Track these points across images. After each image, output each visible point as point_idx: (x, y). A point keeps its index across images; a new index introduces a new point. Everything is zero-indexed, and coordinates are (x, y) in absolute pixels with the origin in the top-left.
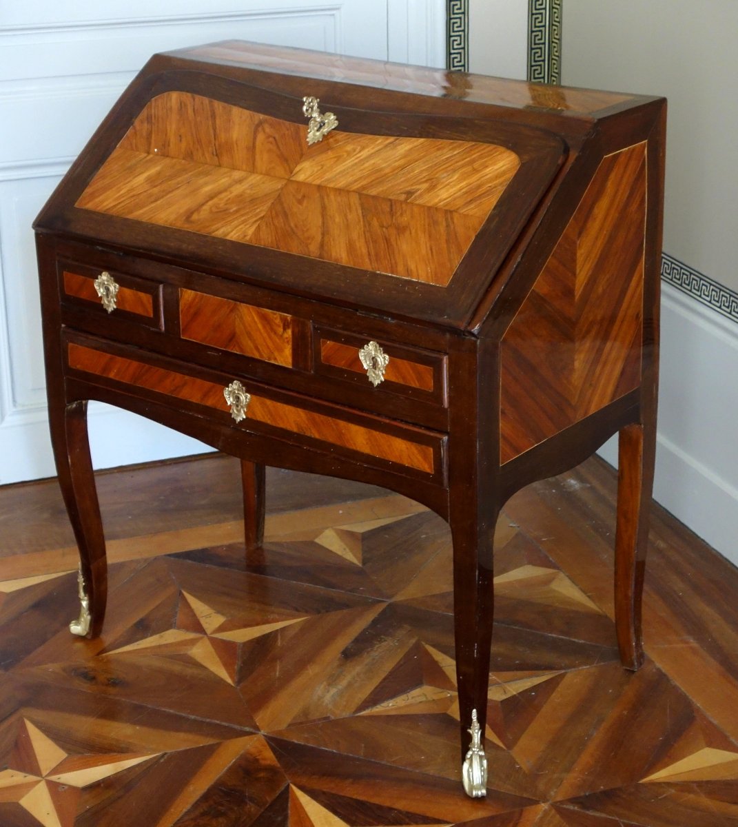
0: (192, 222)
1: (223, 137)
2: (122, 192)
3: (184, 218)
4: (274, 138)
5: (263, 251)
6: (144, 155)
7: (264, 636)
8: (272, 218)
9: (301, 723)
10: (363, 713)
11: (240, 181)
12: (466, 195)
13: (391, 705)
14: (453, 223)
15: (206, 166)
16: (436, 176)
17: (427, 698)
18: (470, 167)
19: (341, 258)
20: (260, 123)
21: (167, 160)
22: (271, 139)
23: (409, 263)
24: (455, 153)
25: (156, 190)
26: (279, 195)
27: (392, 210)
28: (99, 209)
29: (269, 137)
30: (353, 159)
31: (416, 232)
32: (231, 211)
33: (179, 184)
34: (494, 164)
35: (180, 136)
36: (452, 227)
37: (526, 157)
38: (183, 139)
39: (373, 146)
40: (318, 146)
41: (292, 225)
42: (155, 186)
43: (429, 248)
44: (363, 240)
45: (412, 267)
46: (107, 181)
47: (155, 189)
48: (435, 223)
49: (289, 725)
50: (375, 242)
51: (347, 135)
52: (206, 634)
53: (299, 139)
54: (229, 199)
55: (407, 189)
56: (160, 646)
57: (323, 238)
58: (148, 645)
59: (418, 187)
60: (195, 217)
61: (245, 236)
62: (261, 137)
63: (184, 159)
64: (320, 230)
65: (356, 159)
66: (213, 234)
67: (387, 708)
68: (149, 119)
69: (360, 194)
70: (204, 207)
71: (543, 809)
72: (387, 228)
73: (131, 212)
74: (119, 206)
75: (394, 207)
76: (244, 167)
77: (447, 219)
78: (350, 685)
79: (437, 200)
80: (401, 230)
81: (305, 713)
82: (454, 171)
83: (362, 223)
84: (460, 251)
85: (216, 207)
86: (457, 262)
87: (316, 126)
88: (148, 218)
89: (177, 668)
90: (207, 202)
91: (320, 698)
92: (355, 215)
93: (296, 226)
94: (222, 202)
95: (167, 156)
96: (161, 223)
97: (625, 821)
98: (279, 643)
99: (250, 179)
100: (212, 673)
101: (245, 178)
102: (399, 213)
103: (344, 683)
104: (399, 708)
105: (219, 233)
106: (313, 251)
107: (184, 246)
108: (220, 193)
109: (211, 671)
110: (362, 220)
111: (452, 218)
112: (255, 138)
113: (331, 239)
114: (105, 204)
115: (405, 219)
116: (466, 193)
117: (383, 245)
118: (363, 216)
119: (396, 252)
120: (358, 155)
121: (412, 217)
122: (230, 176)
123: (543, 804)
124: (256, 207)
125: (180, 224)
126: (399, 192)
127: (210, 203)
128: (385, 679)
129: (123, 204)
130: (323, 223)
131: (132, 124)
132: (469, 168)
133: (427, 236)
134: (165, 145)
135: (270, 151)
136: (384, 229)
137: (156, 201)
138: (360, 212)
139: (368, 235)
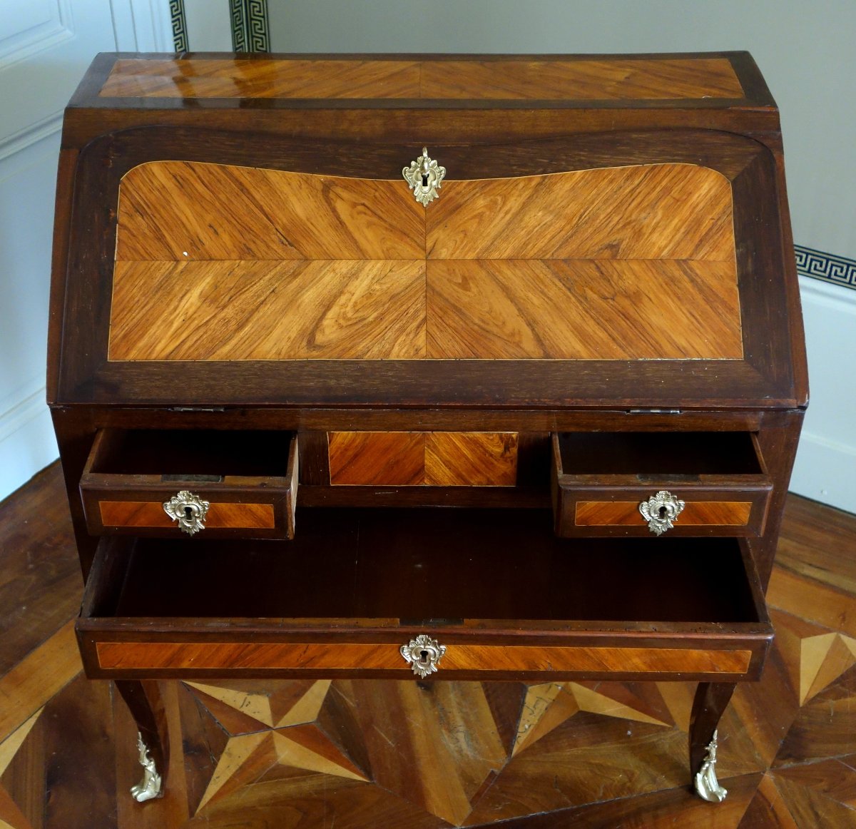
0: (320, 347)
1: (282, 218)
2: (176, 325)
3: (304, 343)
4: (363, 205)
5: (458, 365)
6: (169, 265)
7: (326, 700)
8: (441, 318)
9: (478, 794)
10: (515, 750)
11: (354, 275)
12: (689, 237)
13: (527, 726)
14: (697, 275)
15: (284, 263)
16: (633, 217)
17: (546, 702)
18: (669, 197)
19: (578, 351)
20: (326, 188)
21: (217, 266)
22: (360, 208)
23: (676, 340)
24: (637, 182)
25: (229, 312)
26: (427, 283)
27: (602, 273)
28: (154, 356)
29: (354, 205)
30: (501, 215)
31: (657, 297)
32: (371, 319)
33: (259, 296)
34: (697, 188)
35: (210, 226)
36: (699, 280)
37: (733, 173)
38: (220, 230)
39: (517, 193)
40: (439, 206)
41: (477, 321)
42: (224, 307)
43: (689, 315)
44: (592, 322)
45: (682, 342)
46: (137, 315)
47: (226, 310)
48: (673, 280)
49: (471, 802)
50: (609, 320)
51: (470, 184)
52: (269, 728)
53: (405, 201)
54: (356, 303)
55: (606, 242)
56: (242, 769)
57: (533, 330)
58: (229, 774)
59: (618, 236)
60: (320, 338)
61: (417, 351)
62: (342, 208)
63: (241, 259)
64: (520, 319)
65: (507, 213)
66: (366, 358)
67: (529, 732)
68: (139, 209)
69: (543, 261)
70: (326, 322)
71: (772, 780)
72: (613, 299)
73: (212, 351)
74: (186, 346)
75: (603, 269)
76: (347, 254)
77: (685, 273)
78: (466, 721)
79: (655, 249)
80: (635, 297)
81: (468, 780)
82: (653, 206)
83: (573, 299)
84: (731, 310)
85: (344, 318)
86: (736, 323)
87: (417, 179)
88: (245, 355)
89: (290, 788)
90: (324, 314)
91: (460, 751)
92: (556, 290)
93: (483, 321)
94: (348, 309)
95: (211, 259)
96: (271, 357)
97: (841, 756)
98: (351, 704)
99: (367, 269)
100: (329, 776)
101: (360, 270)
102: (615, 276)
103: (459, 722)
104: (537, 727)
105: (374, 354)
106: (530, 349)
107: (332, 382)
108: (336, 297)
109: (326, 775)
110: (569, 294)
111: (691, 269)
112: (334, 210)
113: (547, 329)
114: (159, 348)
115: (629, 282)
116: (687, 233)
117: (623, 322)
118: (569, 289)
119: (648, 327)
120: (506, 208)
121: (637, 277)
122: (334, 270)
123: (766, 775)
124: (405, 307)
125: (303, 354)
126: (597, 248)
127: (330, 314)
128: (488, 697)
129: (189, 344)
130: (519, 310)
131: (116, 221)
132: (668, 200)
133: (675, 299)
134: (195, 244)
135: (369, 225)
136: (610, 301)
137: (240, 327)
138: (560, 285)
139: (593, 313)
